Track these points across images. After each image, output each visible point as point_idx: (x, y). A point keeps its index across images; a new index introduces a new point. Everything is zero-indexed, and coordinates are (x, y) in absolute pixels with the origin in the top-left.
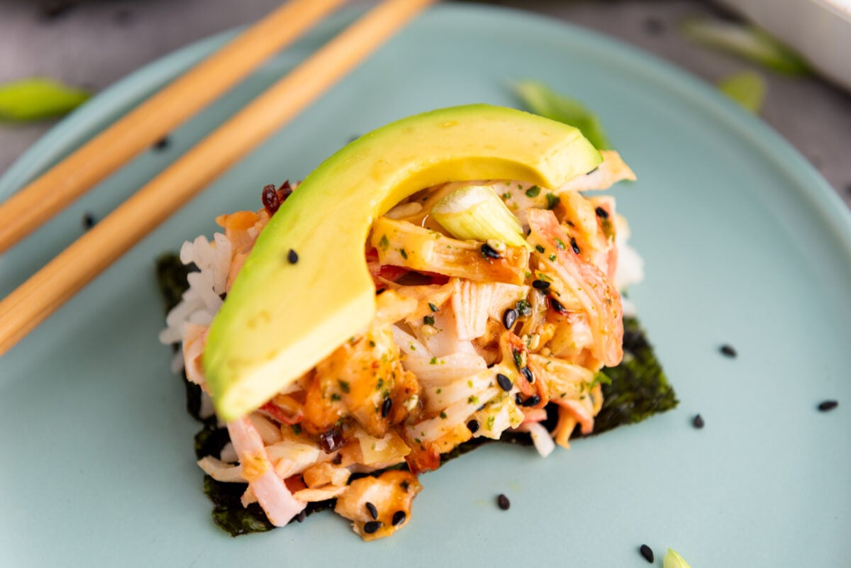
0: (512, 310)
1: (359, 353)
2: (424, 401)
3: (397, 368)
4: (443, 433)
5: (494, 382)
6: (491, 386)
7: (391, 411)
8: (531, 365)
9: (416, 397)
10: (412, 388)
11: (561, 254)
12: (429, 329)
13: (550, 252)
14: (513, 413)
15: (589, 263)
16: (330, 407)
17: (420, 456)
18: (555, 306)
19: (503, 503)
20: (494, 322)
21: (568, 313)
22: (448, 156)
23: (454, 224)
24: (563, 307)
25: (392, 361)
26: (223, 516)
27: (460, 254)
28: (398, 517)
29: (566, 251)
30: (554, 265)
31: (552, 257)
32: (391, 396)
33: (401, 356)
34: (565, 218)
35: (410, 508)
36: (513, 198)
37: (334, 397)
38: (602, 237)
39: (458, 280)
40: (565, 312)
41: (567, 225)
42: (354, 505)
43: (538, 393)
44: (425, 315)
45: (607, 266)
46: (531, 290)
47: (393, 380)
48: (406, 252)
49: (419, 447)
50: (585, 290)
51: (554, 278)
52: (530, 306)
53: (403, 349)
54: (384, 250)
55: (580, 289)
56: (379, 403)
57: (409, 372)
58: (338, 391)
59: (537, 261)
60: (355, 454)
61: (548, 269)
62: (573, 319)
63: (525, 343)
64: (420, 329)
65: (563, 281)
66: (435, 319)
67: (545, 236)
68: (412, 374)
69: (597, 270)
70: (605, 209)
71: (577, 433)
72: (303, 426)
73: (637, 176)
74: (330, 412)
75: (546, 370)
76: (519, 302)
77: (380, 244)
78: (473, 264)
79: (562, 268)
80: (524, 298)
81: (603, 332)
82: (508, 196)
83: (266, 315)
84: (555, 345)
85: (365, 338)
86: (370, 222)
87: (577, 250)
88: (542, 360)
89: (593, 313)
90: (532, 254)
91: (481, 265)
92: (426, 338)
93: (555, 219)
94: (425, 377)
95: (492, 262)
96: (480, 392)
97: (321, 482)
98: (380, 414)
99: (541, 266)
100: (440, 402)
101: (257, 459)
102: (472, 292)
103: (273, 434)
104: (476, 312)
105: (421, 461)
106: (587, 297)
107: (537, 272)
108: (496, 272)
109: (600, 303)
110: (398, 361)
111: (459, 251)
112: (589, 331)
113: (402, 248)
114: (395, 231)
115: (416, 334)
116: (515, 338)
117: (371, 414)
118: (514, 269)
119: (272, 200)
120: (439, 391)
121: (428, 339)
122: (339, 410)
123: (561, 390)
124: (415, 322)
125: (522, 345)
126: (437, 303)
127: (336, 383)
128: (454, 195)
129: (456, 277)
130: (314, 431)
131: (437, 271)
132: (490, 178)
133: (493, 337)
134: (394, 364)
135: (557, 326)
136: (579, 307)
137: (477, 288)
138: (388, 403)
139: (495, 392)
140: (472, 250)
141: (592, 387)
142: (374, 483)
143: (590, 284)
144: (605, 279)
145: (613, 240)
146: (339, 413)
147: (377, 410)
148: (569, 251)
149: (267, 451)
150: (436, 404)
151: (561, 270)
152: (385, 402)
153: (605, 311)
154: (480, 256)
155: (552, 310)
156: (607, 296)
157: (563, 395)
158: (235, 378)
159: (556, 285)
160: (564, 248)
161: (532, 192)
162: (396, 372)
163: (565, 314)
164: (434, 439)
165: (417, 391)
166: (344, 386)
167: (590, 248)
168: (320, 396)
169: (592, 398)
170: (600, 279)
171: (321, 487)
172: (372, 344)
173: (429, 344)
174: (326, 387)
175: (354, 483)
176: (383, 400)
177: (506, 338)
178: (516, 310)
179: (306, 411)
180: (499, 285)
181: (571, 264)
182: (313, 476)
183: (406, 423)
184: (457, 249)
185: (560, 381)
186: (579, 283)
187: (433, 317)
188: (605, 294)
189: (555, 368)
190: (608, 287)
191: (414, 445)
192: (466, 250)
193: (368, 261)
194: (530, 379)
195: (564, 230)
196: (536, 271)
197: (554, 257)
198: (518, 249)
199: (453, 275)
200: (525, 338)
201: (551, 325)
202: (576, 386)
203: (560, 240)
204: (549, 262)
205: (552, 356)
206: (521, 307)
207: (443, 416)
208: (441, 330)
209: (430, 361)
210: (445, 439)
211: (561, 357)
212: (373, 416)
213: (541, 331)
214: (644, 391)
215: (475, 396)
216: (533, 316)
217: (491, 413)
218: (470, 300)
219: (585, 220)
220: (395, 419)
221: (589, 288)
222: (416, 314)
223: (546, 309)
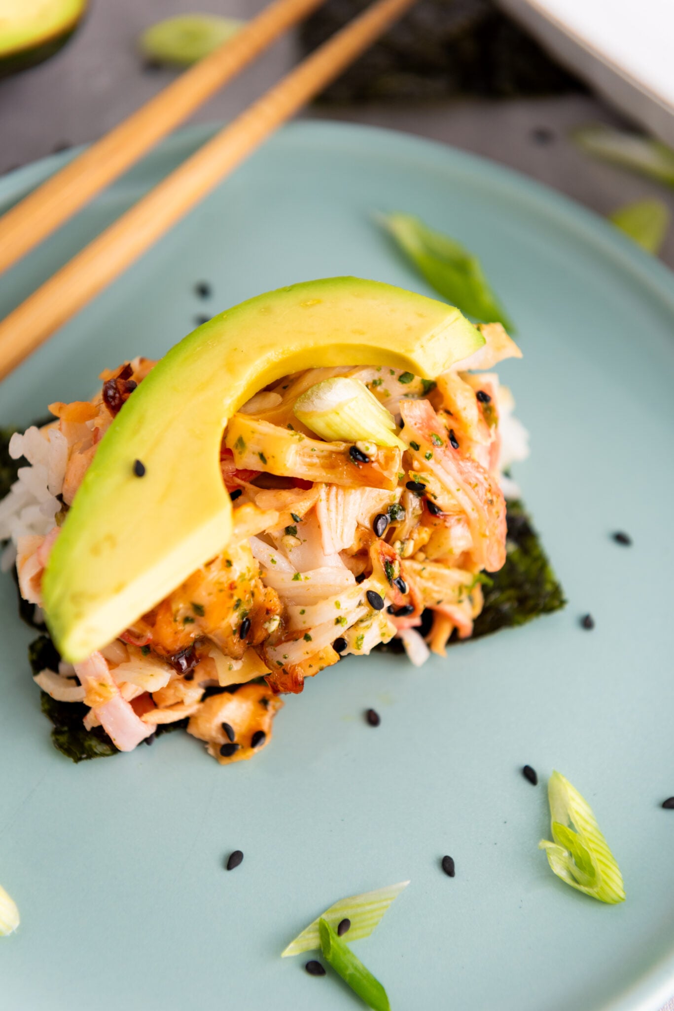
0: (384, 515)
1: (216, 574)
2: (286, 619)
3: (256, 586)
4: (307, 656)
5: (364, 599)
6: (360, 604)
7: (250, 631)
8: (404, 575)
9: (278, 618)
10: (273, 608)
11: (439, 451)
12: (291, 540)
13: (425, 449)
14: (384, 629)
15: (469, 459)
16: (183, 631)
17: (282, 680)
18: (430, 509)
19: (372, 719)
20: (363, 528)
21: (445, 516)
22: (311, 343)
23: (319, 425)
24: (440, 509)
25: (250, 579)
26: (63, 739)
27: (325, 457)
28: (257, 737)
29: (443, 448)
30: (430, 463)
31: (427, 455)
32: (250, 616)
33: (261, 573)
34: (441, 406)
35: (270, 727)
36: (383, 384)
37: (187, 620)
38: (483, 426)
39: (324, 485)
40: (442, 515)
41: (445, 415)
42: (208, 726)
43: (412, 603)
44: (287, 526)
45: (488, 458)
46: (404, 492)
47: (252, 599)
48: (266, 456)
49: (281, 670)
50: (464, 490)
51: (430, 478)
52: (403, 509)
53: (263, 563)
54: (240, 453)
55: (458, 490)
56: (236, 625)
57: (269, 589)
58: (191, 614)
59: (412, 458)
60: (208, 669)
61: (423, 469)
62: (452, 521)
63: (398, 551)
64: (282, 540)
65: (440, 481)
66: (298, 528)
67: (420, 432)
68: (273, 592)
69: (478, 467)
70: (487, 392)
71: (455, 638)
72: (152, 646)
73: (523, 352)
74: (181, 636)
75: (421, 577)
76: (390, 506)
77: (236, 446)
78: (341, 469)
79: (439, 466)
80: (397, 501)
81: (484, 536)
82: (378, 382)
83: (111, 539)
84: (431, 550)
85: (221, 557)
86: (224, 424)
87: (455, 444)
88: (417, 566)
89: (473, 515)
90: (405, 452)
91: (349, 469)
92: (287, 550)
93: (431, 409)
94: (287, 593)
95: (361, 467)
96: (349, 613)
97: (171, 701)
98: (237, 635)
99: (416, 464)
100: (304, 622)
101: (102, 685)
102: (339, 498)
103: (118, 652)
104: (344, 520)
105: (283, 684)
106: (466, 498)
107: (411, 473)
108: (365, 477)
109: (481, 504)
110: (257, 578)
111: (325, 453)
112: (468, 534)
113: (261, 452)
114: (253, 432)
115: (277, 545)
116: (387, 546)
117: (228, 637)
118: (386, 474)
119: (114, 398)
120: (303, 612)
121: (290, 551)
122: (192, 632)
123: (437, 597)
124: (276, 533)
125: (395, 554)
126: (300, 513)
127: (188, 605)
128: (319, 389)
129: (321, 483)
130: (164, 653)
131: (299, 477)
132: (357, 364)
133: (361, 545)
134: (253, 582)
135: (432, 530)
136: (458, 509)
137: (344, 495)
138: (247, 623)
139: (365, 610)
140: (339, 453)
141: (470, 589)
142: (229, 700)
143: (470, 484)
144: (486, 476)
145: (496, 427)
146: (192, 635)
147: (234, 632)
148: (446, 447)
149: (112, 676)
150: (300, 623)
151: (438, 469)
152: (244, 623)
153: (486, 512)
154: (348, 460)
155: (427, 512)
156: (489, 496)
157: (439, 602)
158: (78, 616)
159: (432, 487)
160: (442, 445)
161: (405, 377)
162: (256, 591)
163: (441, 517)
164: (297, 662)
165: (278, 611)
166: (198, 609)
167: (471, 440)
168: (172, 619)
169: (471, 599)
170: (480, 477)
171: (171, 707)
172: (229, 563)
173: (291, 556)
174: (178, 611)
175: (208, 700)
176: (241, 621)
177: (377, 548)
178: (388, 516)
179: (155, 633)
180: (368, 489)
181: (450, 463)
182: (163, 696)
183: (266, 644)
184: (323, 451)
185: (436, 588)
186: (458, 484)
187: (295, 526)
188: (486, 494)
189: (430, 574)
190: (490, 485)
191: (275, 667)
192: (332, 452)
193: (222, 460)
194: (403, 590)
195: (441, 421)
196: (410, 471)
197: (430, 455)
198: (390, 450)
199: (318, 480)
200: (398, 545)
201: (426, 529)
202: (453, 591)
203: (436, 435)
204: (425, 461)
205: (427, 561)
206: (392, 513)
207: (308, 638)
208: (304, 541)
209: (293, 576)
210: (310, 662)
211: (437, 561)
212: (230, 639)
213: (415, 536)
214: (527, 587)
215: (342, 616)
216: (407, 521)
217: (360, 632)
218: (337, 507)
219: (465, 409)
220: (255, 641)
221: (468, 488)
222: (277, 525)
223: (420, 512)
